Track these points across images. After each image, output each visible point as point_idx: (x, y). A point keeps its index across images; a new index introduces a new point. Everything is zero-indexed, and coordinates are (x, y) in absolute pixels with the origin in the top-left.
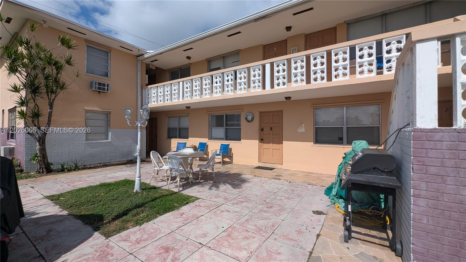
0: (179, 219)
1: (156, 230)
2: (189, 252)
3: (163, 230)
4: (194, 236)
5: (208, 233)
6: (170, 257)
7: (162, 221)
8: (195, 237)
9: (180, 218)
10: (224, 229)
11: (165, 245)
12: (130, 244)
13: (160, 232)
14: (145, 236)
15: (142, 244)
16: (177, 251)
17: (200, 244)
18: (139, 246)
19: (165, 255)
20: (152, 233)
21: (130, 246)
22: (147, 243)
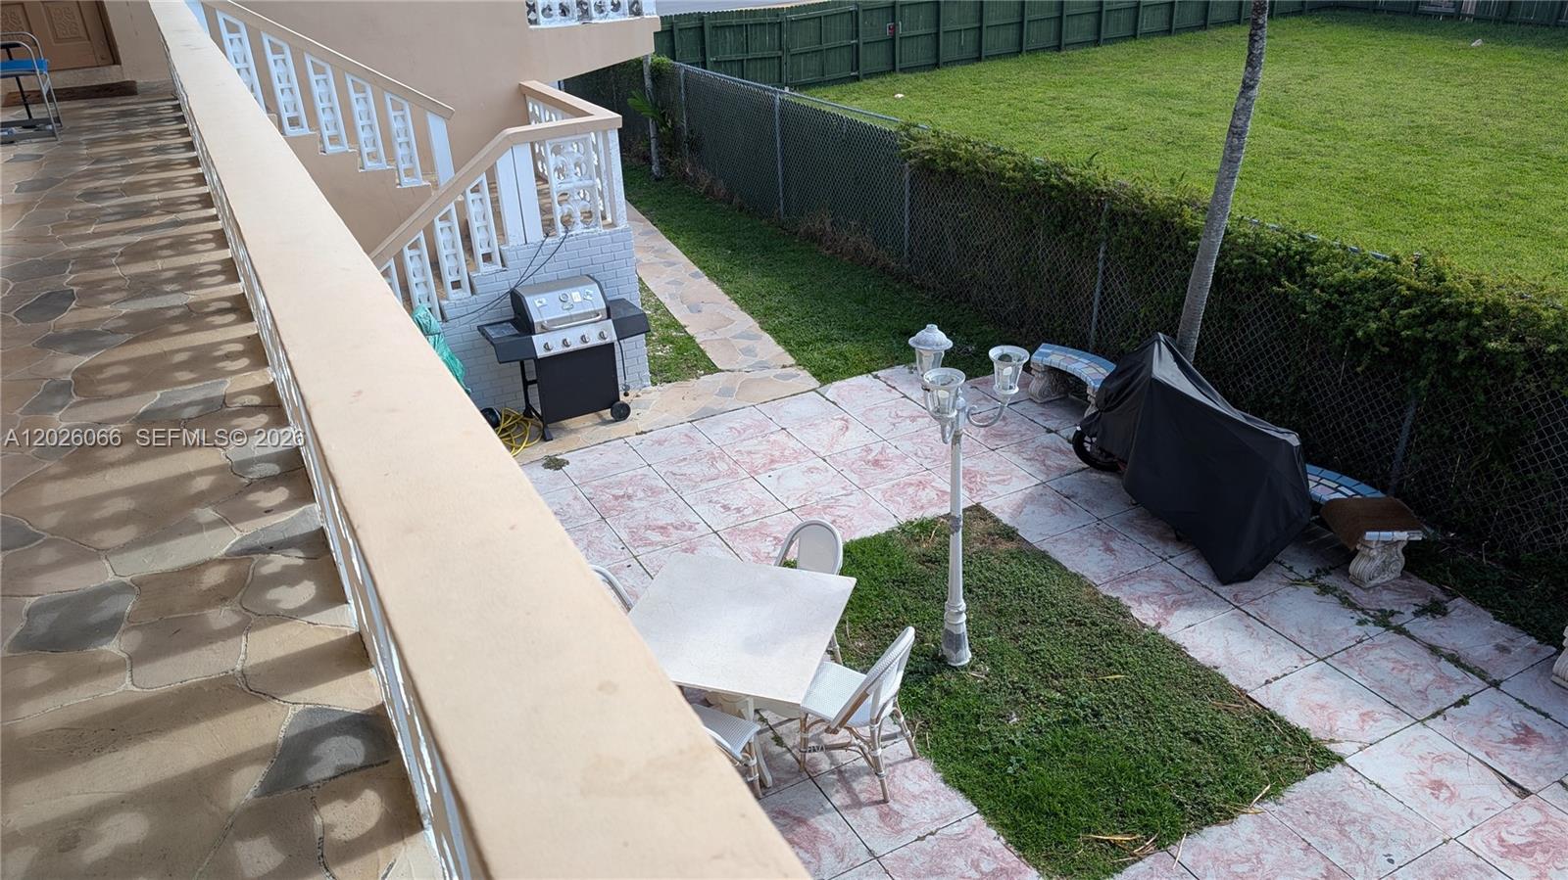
0: (843, 513)
1: (891, 499)
2: (845, 455)
3: (879, 496)
4: (830, 473)
5: (804, 472)
6: (874, 454)
7: (879, 517)
8: (827, 471)
9: (839, 516)
10: (771, 473)
11: (879, 470)
12: (933, 484)
13: (884, 492)
14: (911, 490)
15: (914, 479)
16: (862, 459)
17: (825, 460)
18: (918, 477)
19: (880, 457)
20: (899, 495)
21: (934, 480)
22: (907, 479)
